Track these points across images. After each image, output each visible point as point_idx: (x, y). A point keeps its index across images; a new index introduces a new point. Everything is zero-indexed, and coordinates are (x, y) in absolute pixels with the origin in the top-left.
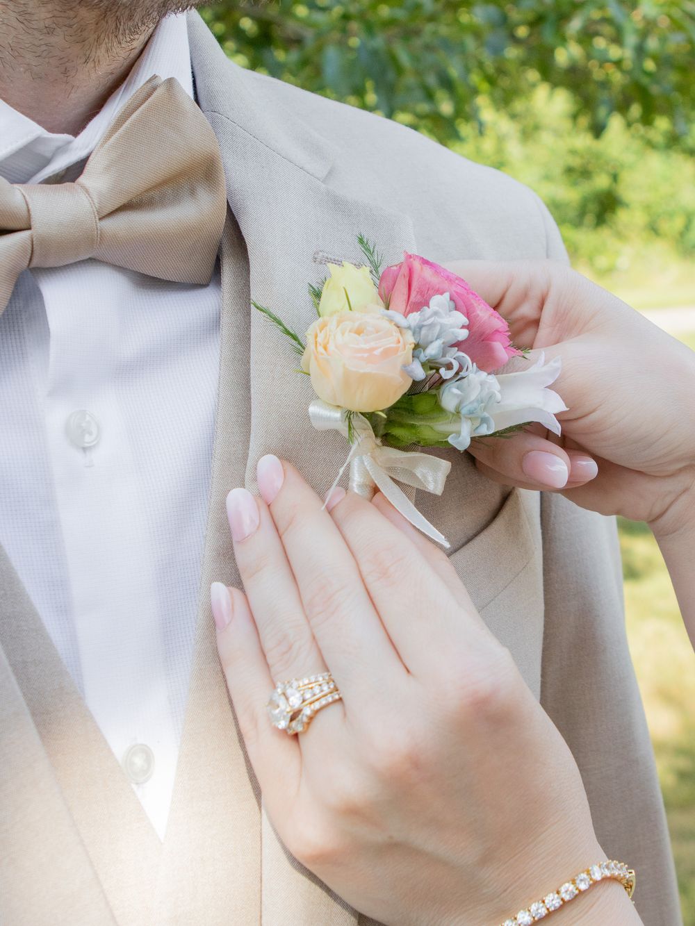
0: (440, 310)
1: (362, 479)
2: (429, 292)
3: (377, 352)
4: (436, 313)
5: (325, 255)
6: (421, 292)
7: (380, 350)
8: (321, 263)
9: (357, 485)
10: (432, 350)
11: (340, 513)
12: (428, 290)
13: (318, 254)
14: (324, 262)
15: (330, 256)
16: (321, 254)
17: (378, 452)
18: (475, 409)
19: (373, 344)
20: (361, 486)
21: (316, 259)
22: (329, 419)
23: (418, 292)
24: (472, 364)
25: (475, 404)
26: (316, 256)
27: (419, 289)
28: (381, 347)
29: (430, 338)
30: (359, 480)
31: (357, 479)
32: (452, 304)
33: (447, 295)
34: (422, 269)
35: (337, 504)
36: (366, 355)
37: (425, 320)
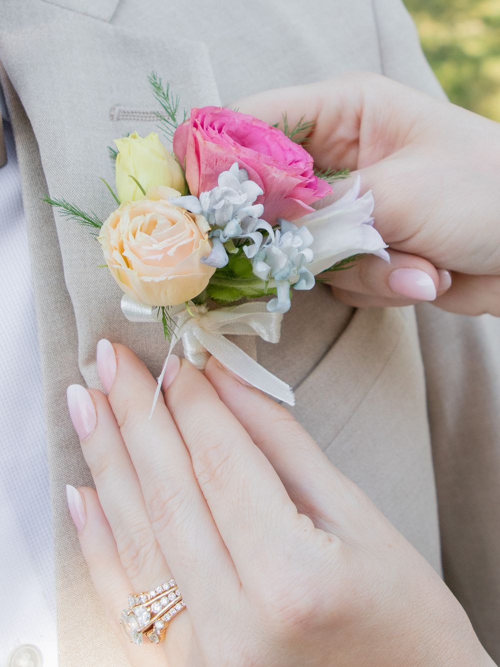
0: (231, 189)
1: (195, 349)
2: (218, 163)
3: (171, 252)
4: (226, 193)
5: (122, 108)
6: (209, 164)
7: (173, 249)
8: (118, 119)
9: (191, 355)
10: (232, 230)
11: (174, 396)
12: (217, 162)
13: (114, 109)
14: (121, 117)
15: (128, 109)
16: (117, 108)
17: (204, 320)
18: (288, 275)
19: (165, 243)
20: (195, 355)
21: (112, 116)
22: (141, 315)
23: (206, 165)
24: (275, 232)
25: (287, 270)
26: (112, 113)
27: (207, 161)
28: (173, 246)
29: (226, 219)
30: (192, 350)
31: (189, 350)
32: (243, 173)
33: (235, 166)
34: (205, 143)
35: (172, 384)
36: (160, 257)
37: (217, 202)
